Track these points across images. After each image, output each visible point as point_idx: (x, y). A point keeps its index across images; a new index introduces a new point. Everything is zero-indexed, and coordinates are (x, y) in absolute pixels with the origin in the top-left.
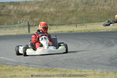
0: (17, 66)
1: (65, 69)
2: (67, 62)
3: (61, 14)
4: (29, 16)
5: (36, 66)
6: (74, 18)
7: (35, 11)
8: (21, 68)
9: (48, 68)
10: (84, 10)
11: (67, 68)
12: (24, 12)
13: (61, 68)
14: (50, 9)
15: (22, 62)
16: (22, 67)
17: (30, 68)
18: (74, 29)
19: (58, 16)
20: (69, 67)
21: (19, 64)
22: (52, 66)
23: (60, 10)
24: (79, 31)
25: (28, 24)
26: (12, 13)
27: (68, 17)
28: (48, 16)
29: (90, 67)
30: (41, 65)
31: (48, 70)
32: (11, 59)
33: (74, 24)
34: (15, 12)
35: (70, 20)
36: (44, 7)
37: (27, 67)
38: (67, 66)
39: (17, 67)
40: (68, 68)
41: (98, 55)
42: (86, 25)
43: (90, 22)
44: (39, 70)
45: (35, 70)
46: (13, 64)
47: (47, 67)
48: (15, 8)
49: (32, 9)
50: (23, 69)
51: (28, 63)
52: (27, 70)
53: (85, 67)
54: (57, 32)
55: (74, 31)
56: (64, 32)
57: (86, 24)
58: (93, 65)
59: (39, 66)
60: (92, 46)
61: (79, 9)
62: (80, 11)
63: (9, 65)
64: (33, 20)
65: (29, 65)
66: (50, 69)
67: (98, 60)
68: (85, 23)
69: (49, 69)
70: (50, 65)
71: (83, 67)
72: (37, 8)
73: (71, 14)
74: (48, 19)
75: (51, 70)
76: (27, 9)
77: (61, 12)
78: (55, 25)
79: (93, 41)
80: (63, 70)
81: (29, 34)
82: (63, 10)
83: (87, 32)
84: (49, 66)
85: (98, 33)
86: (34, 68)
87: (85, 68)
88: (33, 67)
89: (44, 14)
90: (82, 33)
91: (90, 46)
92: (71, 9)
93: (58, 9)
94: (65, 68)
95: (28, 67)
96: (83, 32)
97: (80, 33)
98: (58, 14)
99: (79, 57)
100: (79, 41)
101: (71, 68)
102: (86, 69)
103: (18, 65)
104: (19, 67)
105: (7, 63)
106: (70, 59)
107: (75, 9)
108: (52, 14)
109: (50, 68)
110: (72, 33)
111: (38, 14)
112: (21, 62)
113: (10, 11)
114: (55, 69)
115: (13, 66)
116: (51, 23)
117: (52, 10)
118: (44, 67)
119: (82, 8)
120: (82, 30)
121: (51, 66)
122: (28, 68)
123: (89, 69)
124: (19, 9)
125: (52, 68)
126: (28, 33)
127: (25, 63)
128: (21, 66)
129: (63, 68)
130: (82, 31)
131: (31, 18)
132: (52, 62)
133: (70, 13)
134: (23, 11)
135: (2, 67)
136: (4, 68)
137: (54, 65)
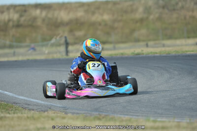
0: (47, 111)
1: (127, 117)
2: (132, 106)
3: (121, 24)
4: (67, 29)
5: (77, 111)
6: (144, 31)
7: (77, 20)
8: (53, 115)
9: (99, 116)
10: (160, 19)
11: (131, 115)
12: (59, 20)
13: (121, 114)
14: (102, 15)
15: (55, 105)
16: (56, 114)
17: (70, 115)
18: (142, 51)
19: (117, 28)
20: (135, 114)
21: (50, 108)
23: (120, 18)
24: (151, 53)
25: (66, 41)
26: (39, 22)
27: (134, 30)
28: (100, 28)
29: (171, 113)
31: (99, 119)
32: (37, 101)
33: (144, 41)
34: (44, 20)
35: (136, 34)
36: (93, 13)
37: (63, 113)
38: (130, 112)
39: (46, 113)
40: (133, 115)
41: (184, 95)
43: (170, 37)
44: (85, 118)
45: (77, 118)
46: (40, 107)
47: (97, 113)
48: (44, 14)
49: (72, 16)
50: (57, 117)
52: (64, 118)
53: (162, 114)
54: (115, 54)
55: (143, 54)
56: (126, 56)
58: (175, 112)
59: (83, 112)
60: (174, 78)
61: (151, 17)
62: (153, 19)
63: (33, 110)
64: (74, 35)
65: (67, 111)
66: (103, 118)
67: (184, 102)
68: (163, 39)
69: (101, 117)
70: (102, 110)
71: (159, 113)
72: (80, 14)
73: (138, 24)
74: (99, 32)
76: (64, 16)
77: (120, 21)
78: (111, 43)
79: (175, 70)
80: (124, 119)
81: (67, 57)
82: (124, 18)
83: (164, 55)
84: (101, 112)
85: (183, 56)
86: (75, 115)
87: (161, 115)
88: (73, 113)
89: (93, 24)
90: (157, 56)
91: (171, 78)
92: (138, 16)
93: (116, 16)
94: (127, 115)
95: (66, 113)
96: (158, 55)
97: (154, 57)
98: (116, 25)
99: (152, 98)
100: (151, 70)
101: (138, 116)
102: (163, 117)
103: (49, 110)
104: (51, 114)
105: (31, 107)
106: (136, 101)
107: (145, 16)
108: (106, 25)
110: (141, 56)
111: (82, 24)
112: (53, 104)
113: (35, 19)
115: (39, 112)
116: (104, 39)
117: (106, 17)
118: (93, 113)
119: (157, 15)
120: (157, 52)
121: (105, 111)
122: (65, 116)
123: (169, 117)
124: (50, 15)
125: (107, 115)
126: (65, 57)
127: (59, 107)
128: (54, 112)
129: (125, 115)
131: (71, 31)
132: (106, 105)
133: (137, 22)
134: (57, 19)
135: (22, 113)
136: (25, 115)
137: (108, 110)
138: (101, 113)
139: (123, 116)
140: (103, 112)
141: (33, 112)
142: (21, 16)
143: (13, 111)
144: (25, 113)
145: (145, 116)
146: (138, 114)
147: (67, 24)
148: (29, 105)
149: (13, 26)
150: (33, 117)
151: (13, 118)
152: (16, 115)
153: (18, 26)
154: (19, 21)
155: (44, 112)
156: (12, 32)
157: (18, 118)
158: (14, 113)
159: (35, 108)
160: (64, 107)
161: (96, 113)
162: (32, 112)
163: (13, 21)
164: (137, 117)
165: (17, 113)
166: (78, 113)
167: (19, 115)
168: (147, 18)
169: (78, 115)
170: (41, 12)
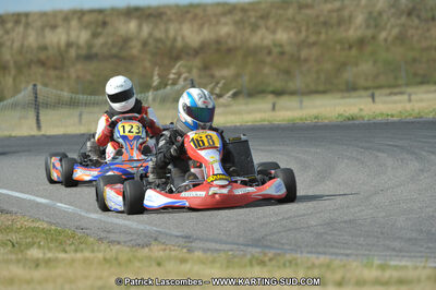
0: (148, 245)
1: (323, 259)
2: (335, 232)
3: (315, 52)
4: (197, 62)
5: (214, 246)
6: (366, 67)
7: (218, 42)
8: (161, 253)
9: (261, 256)
10: (401, 39)
11: (332, 254)
12: (179, 44)
13: (308, 252)
14: (274, 32)
15: (167, 231)
16: (167, 251)
17: (198, 254)
18: (361, 110)
19: (306, 60)
20: (342, 251)
21: (156, 239)
22: (278, 249)
23: (313, 38)
24: (382, 114)
26: (135, 49)
27: (344, 65)
28: (269, 59)
29: (421, 249)
30: (238, 244)
31: (262, 263)
33: (366, 89)
34: (145, 44)
35: (348, 75)
36: (255, 28)
37: (185, 250)
38: (332, 247)
39: (147, 249)
40: (336, 254)
42: (410, 95)
44: (229, 263)
45: (213, 262)
46: (135, 237)
47: (258, 250)
48: (146, 30)
49: (207, 34)
50: (170, 259)
51: (190, 237)
52: (183, 261)
53: (401, 251)
54: (301, 119)
55: (362, 117)
56: (326, 121)
57: (409, 90)
59: (228, 247)
60: (429, 170)
61: (383, 35)
62: (386, 40)
63: (119, 243)
64: (212, 76)
65: (193, 245)
66: (271, 260)
68: (407, 85)
69: (266, 259)
70: (269, 243)
71: (394, 249)
72: (225, 29)
73: (354, 52)
74: (267, 70)
75: (274, 263)
76: (190, 35)
77: (314, 44)
78: (293, 93)
79: (433, 153)
80: (317, 262)
82: (323, 37)
83: (410, 119)
84: (267, 247)
86: (209, 253)
87: (400, 253)
88: (205, 250)
89: (253, 52)
90: (394, 123)
92: (353, 33)
93: (303, 34)
94: (325, 253)
95: (190, 251)
96: (395, 119)
97: (387, 124)
98: (304, 53)
99: (381, 214)
100: (379, 154)
101: (347, 255)
102: (403, 256)
103: (154, 243)
104: (156, 251)
105: (113, 237)
106: (345, 222)
107: (369, 33)
108: (282, 53)
109: (271, 253)
110: (357, 122)
111: (229, 51)
112: (164, 230)
113: (126, 41)
114: (288, 257)
115: (133, 247)
116: (278, 85)
117: (282, 36)
118: (250, 249)
119: (395, 31)
120: (394, 112)
121: (275, 245)
122: (187, 256)
124: (158, 34)
125: (279, 255)
127: (177, 237)
128: (163, 247)
129: (319, 253)
130: (392, 116)
131: (206, 67)
132: (279, 232)
133: (350, 47)
134: (175, 40)
135: (93, 251)
136: (100, 255)
137: (284, 241)
138: (267, 251)
139: (314, 256)
140: (271, 247)
141: (118, 247)
142: (95, 35)
143: (73, 247)
144: (99, 251)
145: (364, 255)
146: (349, 252)
147: (197, 52)
148: (109, 232)
149: (78, 57)
150: (116, 259)
151: (73, 261)
152: (79, 255)
153: (89, 57)
154: (90, 46)
155: (143, 247)
156: (76, 70)
157: (85, 260)
158: (76, 251)
159: (122, 238)
160: (186, 237)
161: (256, 251)
162: (116, 248)
163: (78, 47)
164: (344, 258)
165: (82, 251)
166: (217, 250)
167: (87, 254)
168: (374, 38)
169: (215, 255)
170: (140, 26)
